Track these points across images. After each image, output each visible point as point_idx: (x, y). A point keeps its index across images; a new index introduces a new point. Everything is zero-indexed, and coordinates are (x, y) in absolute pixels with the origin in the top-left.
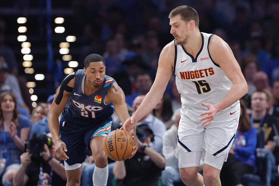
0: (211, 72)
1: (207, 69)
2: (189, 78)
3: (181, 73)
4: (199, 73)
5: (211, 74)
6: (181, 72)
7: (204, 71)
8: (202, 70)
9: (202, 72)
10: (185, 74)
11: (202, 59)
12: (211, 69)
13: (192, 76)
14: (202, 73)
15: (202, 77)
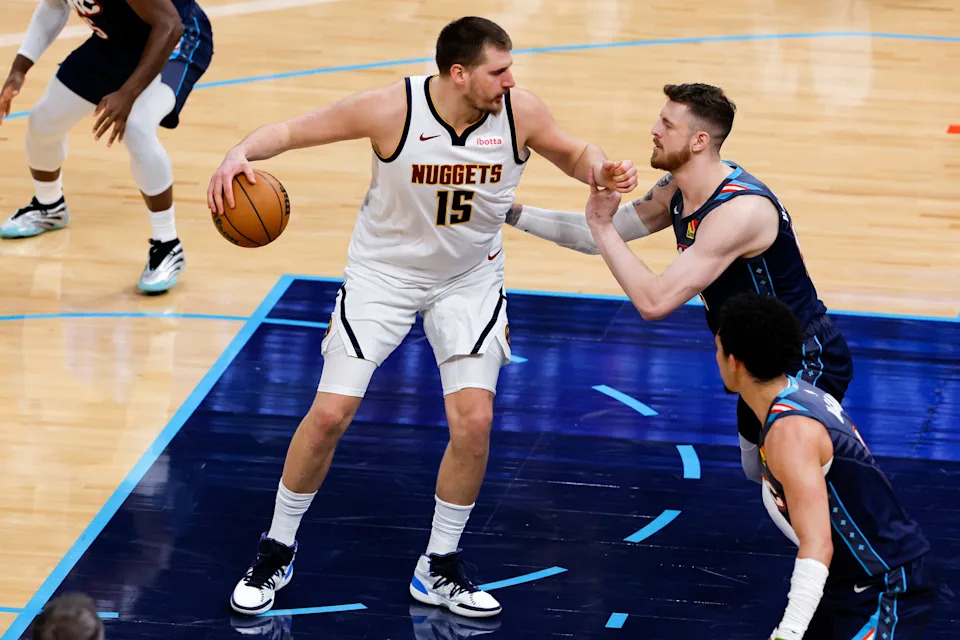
0: (495, 176)
1: (489, 167)
2: (435, 182)
3: (415, 167)
4: (465, 171)
5: (492, 180)
6: (416, 164)
7: (481, 170)
8: (475, 167)
9: (473, 170)
10: (426, 170)
11: (480, 142)
12: (497, 169)
13: (445, 178)
14: (474, 174)
15: (469, 181)
